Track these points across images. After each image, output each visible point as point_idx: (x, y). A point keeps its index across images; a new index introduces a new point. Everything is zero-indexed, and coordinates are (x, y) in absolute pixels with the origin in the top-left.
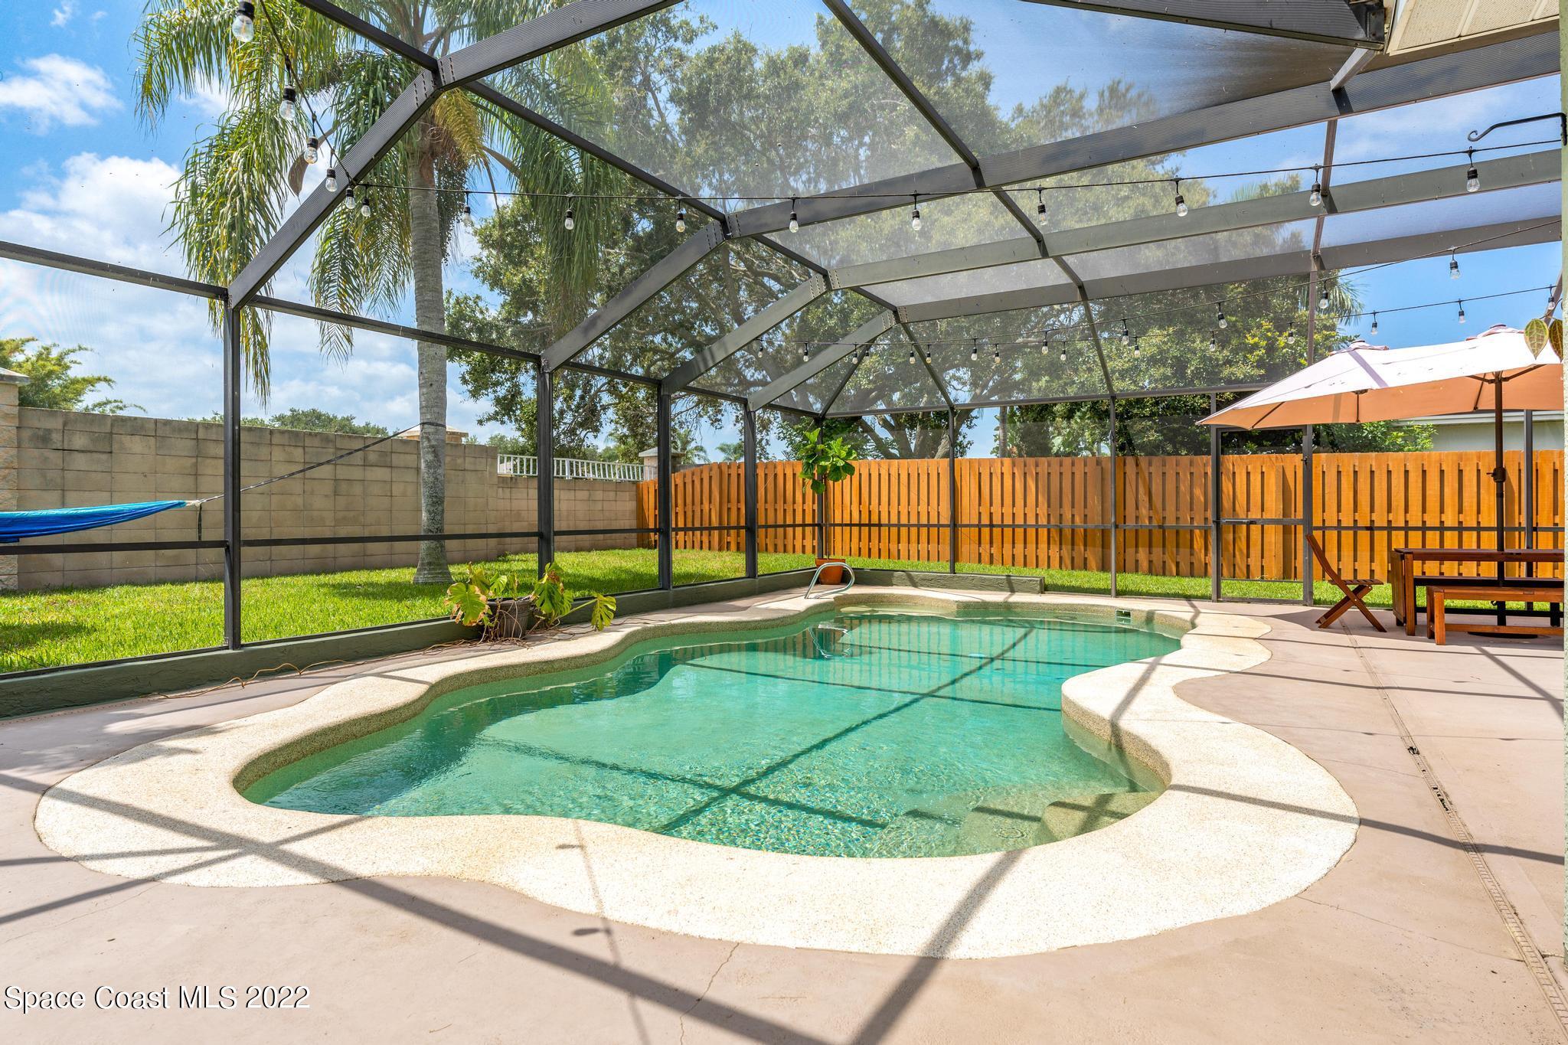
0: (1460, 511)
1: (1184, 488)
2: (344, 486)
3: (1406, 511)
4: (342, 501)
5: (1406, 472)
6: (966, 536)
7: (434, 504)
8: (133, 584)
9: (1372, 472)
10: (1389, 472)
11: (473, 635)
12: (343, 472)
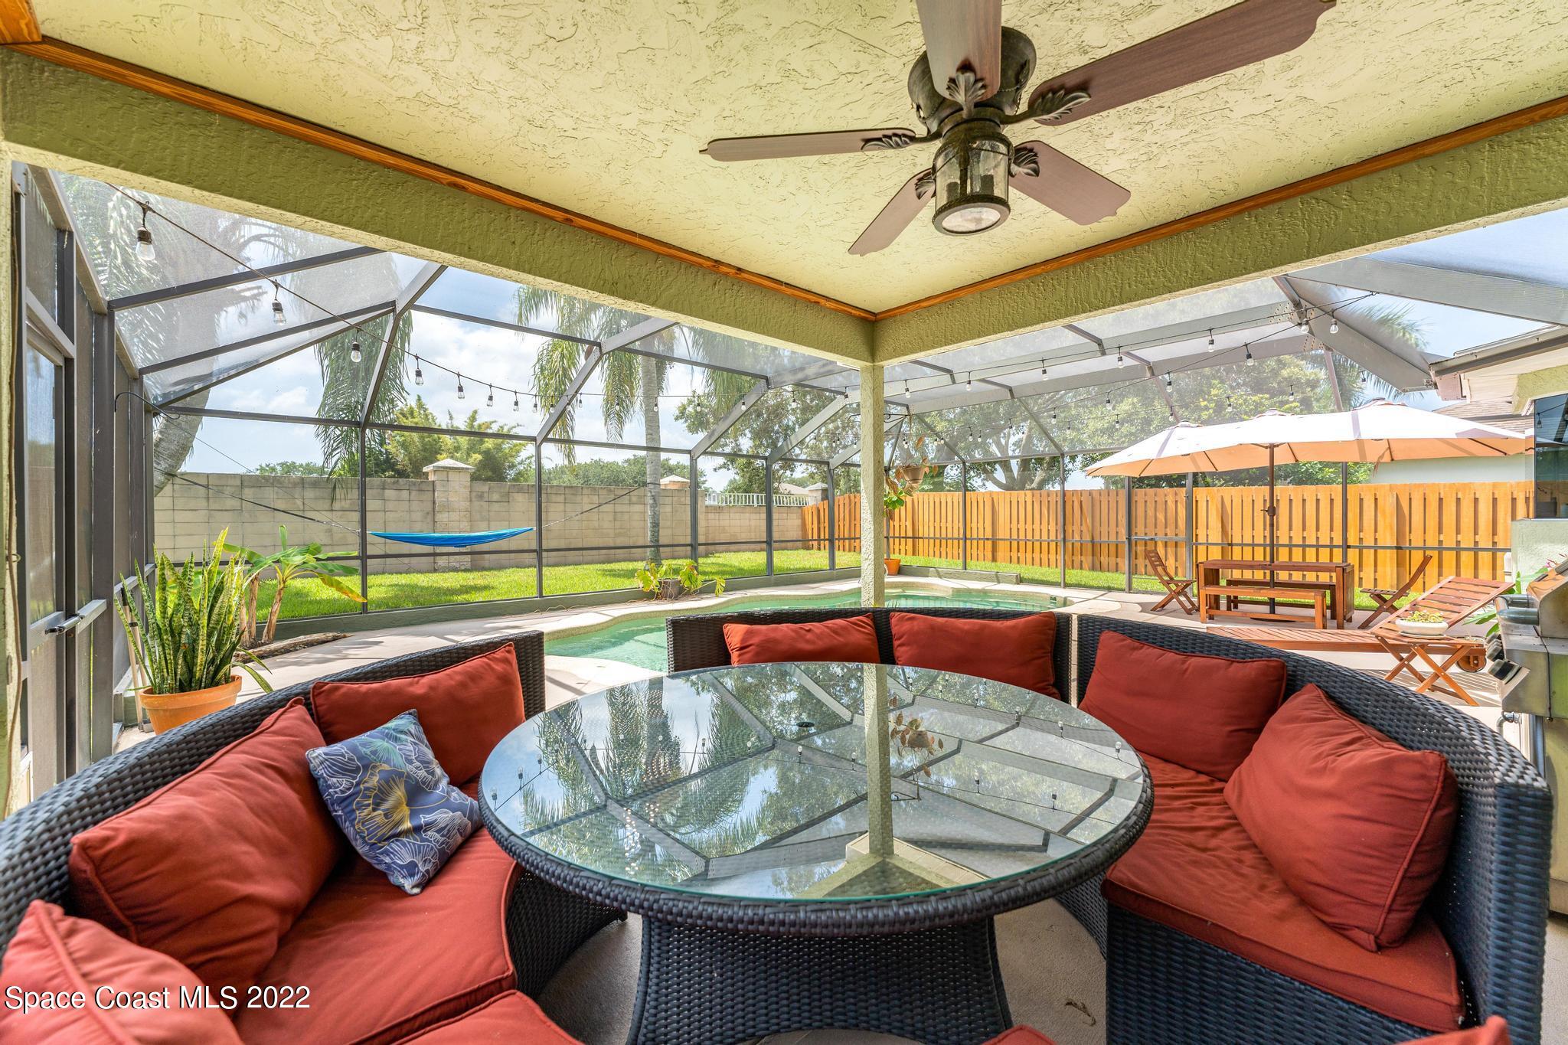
0: (1361, 530)
1: (1151, 513)
2: (619, 515)
3: (1318, 529)
4: (618, 524)
5: (1318, 501)
6: (1002, 547)
7: (654, 527)
8: (518, 567)
9: (1291, 500)
10: (1304, 500)
11: (650, 596)
12: (619, 508)
